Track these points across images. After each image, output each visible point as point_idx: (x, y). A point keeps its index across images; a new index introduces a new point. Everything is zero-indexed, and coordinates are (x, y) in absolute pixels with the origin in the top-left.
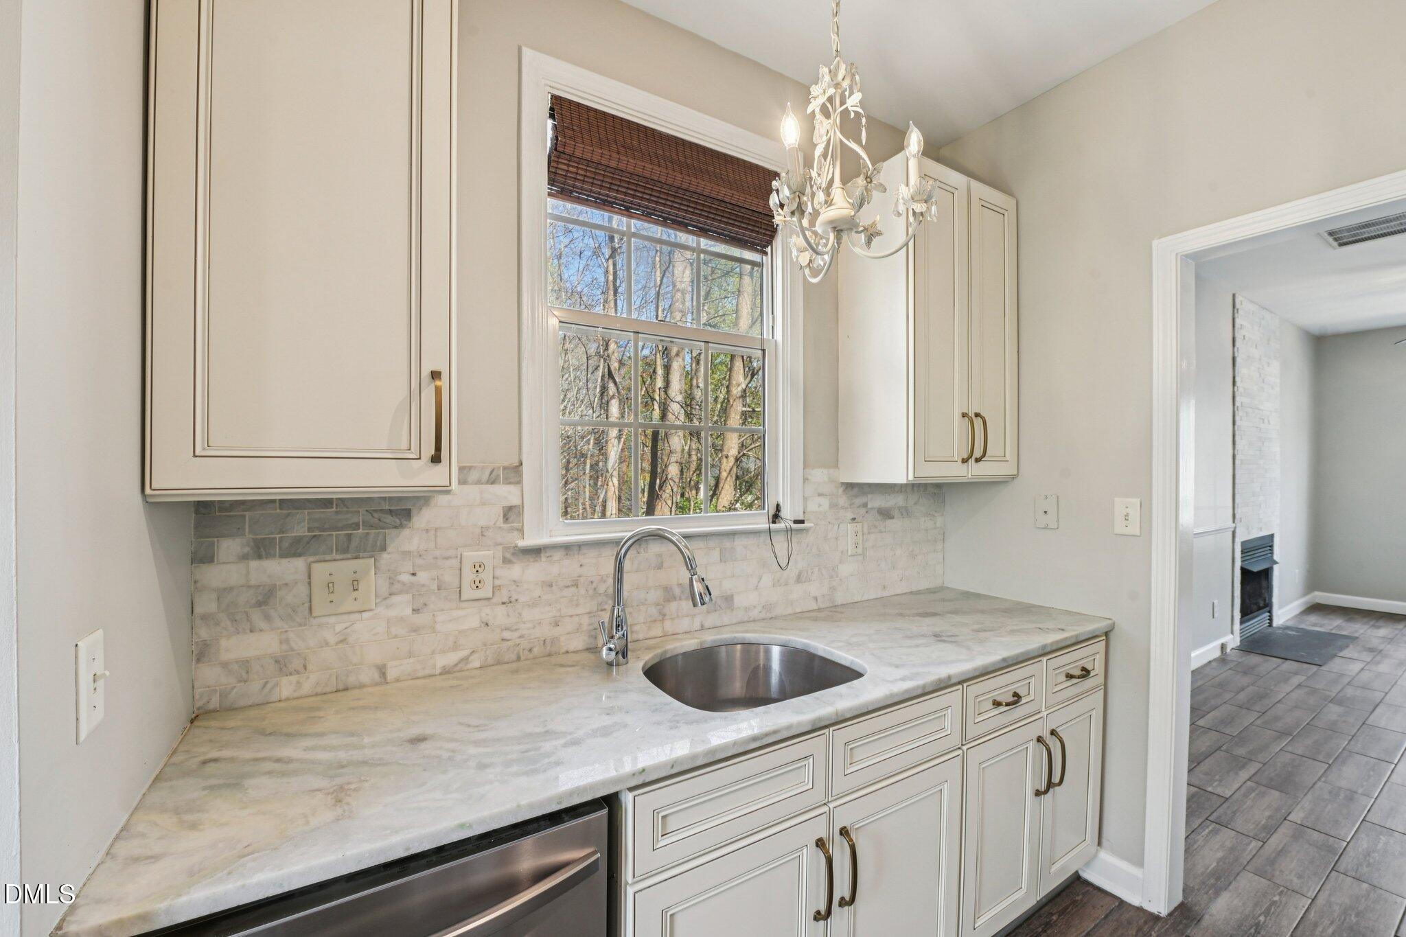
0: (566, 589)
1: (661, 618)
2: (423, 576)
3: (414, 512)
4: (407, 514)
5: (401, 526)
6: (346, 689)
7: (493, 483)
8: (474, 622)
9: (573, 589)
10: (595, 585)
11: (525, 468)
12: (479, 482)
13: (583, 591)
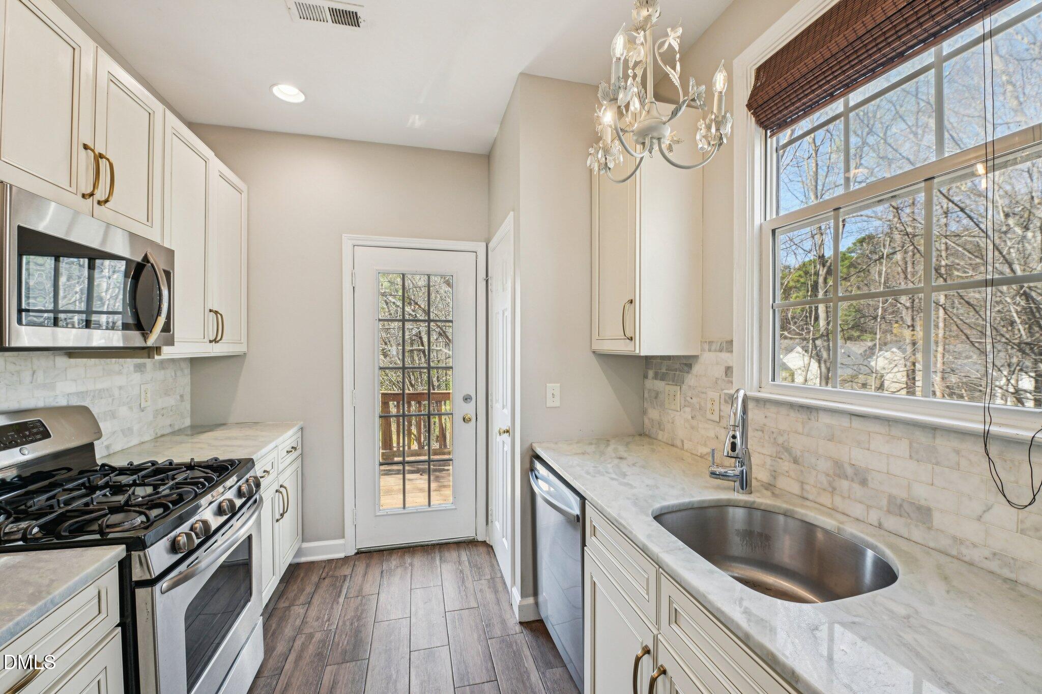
0: (756, 432)
1: (830, 489)
2: (695, 400)
3: (693, 365)
4: (690, 366)
5: (688, 372)
6: (673, 445)
7: (721, 352)
8: (712, 434)
9: (760, 433)
10: (775, 435)
11: (734, 343)
12: (715, 351)
13: (767, 437)
